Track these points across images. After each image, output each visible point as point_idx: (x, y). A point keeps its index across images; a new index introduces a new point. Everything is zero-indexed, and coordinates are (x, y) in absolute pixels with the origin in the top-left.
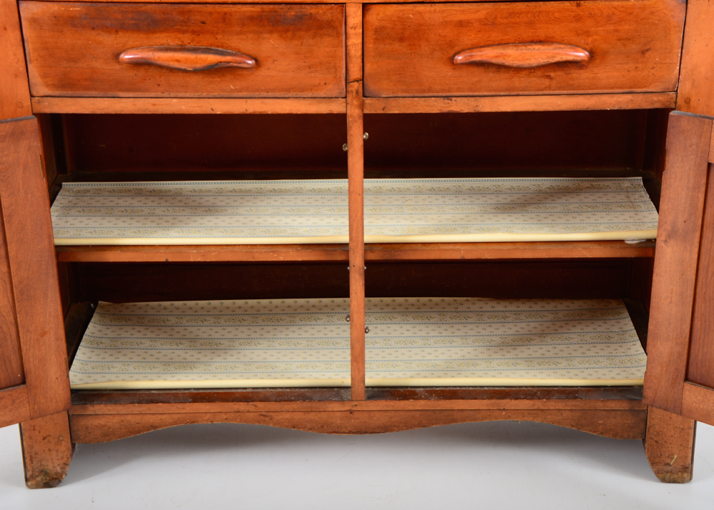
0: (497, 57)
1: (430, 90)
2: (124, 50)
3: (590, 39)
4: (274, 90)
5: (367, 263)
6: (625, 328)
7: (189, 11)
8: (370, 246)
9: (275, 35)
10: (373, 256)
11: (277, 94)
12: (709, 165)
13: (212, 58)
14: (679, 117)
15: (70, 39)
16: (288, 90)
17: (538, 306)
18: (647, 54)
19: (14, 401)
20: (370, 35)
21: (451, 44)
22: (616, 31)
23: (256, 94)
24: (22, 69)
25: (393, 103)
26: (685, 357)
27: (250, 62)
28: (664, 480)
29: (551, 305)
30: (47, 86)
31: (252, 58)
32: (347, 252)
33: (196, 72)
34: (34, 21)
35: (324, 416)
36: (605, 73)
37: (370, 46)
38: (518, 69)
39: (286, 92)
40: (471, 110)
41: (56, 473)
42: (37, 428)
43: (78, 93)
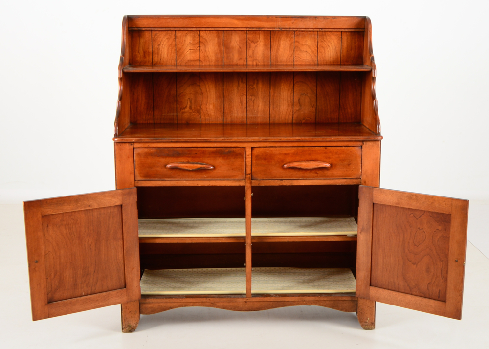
0: (298, 165)
1: (275, 177)
2: (168, 164)
3: (330, 160)
4: (220, 177)
5: (252, 243)
6: (351, 276)
7: (191, 150)
8: (253, 237)
9: (221, 158)
10: (254, 241)
11: (221, 179)
12: (373, 204)
13: (199, 166)
14: (362, 187)
15: (150, 160)
16: (225, 177)
17: (317, 270)
18: (350, 165)
19: (121, 294)
20: (254, 157)
21: (282, 161)
22: (339, 157)
23: (213, 179)
24: (133, 171)
25: (262, 182)
26: (369, 277)
27: (212, 167)
28: (365, 329)
29: (322, 270)
30: (141, 177)
31: (212, 166)
32: (245, 239)
33: (193, 171)
34: (139, 154)
35: (236, 304)
36: (336, 172)
37: (254, 162)
38: (306, 170)
39: (224, 178)
40: (290, 185)
41: (134, 327)
42: (128, 308)
43: (151, 179)
